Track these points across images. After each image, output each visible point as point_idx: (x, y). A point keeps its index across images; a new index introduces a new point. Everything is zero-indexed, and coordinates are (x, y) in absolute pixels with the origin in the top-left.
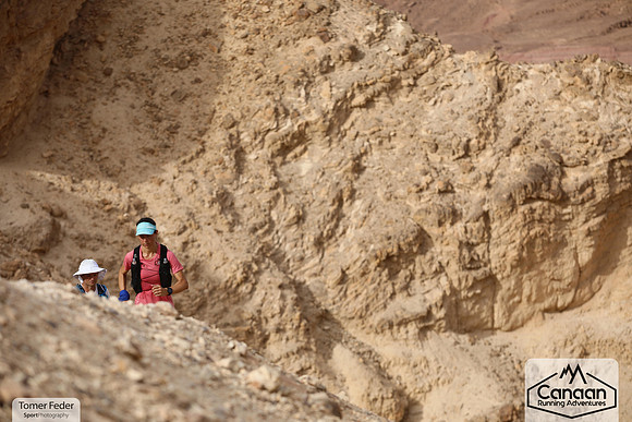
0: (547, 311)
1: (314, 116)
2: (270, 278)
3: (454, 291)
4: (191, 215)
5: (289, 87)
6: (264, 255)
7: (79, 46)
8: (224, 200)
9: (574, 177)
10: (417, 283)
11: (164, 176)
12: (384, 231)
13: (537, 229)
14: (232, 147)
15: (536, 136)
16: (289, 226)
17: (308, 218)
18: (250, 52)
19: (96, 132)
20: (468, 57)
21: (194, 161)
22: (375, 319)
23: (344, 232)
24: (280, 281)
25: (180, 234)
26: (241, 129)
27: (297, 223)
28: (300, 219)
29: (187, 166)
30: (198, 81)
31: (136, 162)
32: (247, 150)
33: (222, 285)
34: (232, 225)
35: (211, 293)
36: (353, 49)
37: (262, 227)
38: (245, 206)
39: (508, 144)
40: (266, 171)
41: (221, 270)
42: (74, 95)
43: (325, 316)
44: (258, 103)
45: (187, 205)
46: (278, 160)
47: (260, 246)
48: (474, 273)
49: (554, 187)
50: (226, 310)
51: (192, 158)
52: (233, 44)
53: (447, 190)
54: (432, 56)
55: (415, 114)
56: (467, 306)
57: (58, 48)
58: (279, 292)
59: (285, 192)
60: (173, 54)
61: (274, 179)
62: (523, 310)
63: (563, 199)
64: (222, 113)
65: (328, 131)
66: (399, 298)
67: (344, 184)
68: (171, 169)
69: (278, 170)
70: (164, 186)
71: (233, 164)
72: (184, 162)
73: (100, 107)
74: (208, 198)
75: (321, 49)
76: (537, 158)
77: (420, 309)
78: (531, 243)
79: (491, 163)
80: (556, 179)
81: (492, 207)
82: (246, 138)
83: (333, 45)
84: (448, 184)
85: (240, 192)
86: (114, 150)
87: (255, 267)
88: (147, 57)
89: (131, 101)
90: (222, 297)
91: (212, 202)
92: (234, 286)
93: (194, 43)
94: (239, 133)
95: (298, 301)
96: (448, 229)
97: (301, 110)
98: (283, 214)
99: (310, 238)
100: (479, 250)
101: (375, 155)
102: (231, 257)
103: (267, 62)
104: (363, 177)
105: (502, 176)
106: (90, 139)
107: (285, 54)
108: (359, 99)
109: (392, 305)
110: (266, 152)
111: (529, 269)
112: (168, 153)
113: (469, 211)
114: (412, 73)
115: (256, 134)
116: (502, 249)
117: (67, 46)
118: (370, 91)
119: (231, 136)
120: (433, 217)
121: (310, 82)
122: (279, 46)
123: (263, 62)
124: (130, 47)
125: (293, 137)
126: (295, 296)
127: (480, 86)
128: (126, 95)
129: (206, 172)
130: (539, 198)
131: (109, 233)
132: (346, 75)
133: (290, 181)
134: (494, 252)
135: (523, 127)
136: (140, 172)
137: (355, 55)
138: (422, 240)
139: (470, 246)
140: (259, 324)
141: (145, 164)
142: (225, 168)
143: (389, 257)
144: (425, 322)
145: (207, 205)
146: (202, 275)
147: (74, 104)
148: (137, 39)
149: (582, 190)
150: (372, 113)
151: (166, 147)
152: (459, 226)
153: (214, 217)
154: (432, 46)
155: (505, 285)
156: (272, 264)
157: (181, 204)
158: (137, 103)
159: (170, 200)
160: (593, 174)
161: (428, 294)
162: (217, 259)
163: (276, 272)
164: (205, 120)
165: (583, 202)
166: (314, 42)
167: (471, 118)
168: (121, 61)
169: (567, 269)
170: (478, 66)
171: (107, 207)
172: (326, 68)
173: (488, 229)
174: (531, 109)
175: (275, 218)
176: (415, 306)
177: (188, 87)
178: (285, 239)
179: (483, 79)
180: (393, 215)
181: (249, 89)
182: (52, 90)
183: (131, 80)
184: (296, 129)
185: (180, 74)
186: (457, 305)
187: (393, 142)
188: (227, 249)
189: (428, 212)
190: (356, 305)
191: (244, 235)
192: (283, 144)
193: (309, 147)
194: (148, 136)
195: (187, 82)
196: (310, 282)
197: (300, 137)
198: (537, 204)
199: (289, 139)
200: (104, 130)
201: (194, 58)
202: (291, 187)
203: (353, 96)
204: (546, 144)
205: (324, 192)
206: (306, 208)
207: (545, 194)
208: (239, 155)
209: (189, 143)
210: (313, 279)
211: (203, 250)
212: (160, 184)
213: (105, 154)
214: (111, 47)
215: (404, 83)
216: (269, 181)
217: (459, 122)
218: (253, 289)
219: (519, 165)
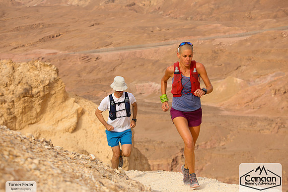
0: (29, 124)
3: (6, 121)
9: (35, 91)
13: (26, 104)
15: (24, 81)
20: (5, 61)
39: (17, 83)
48: (11, 116)
49: (30, 93)
53: (2, 95)
56: (9, 124)
62: (23, 124)
63: (32, 96)
76: (25, 87)
78: (25, 108)
79: (13, 88)
80: (30, 92)
81: (15, 99)
96: (4, 105)
100: (12, 110)
105: (16, 91)
111: (25, 114)
113: (9, 100)
116: (18, 109)
127: (8, 69)
130: (26, 96)
134: (16, 110)
135: (21, 78)
139: (10, 109)
149: (37, 94)
152: (6, 104)
155: (19, 118)
160: (39, 90)
165: (37, 97)
167: (7, 77)
169: (34, 113)
170: (7, 63)
173: (14, 105)
174: (22, 74)
179: (9, 67)
198: (26, 98)
204: (27, 83)
207: (28, 95)
217: (4, 78)
219: (21, 88)
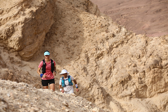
0: (158, 93)
1: (105, 50)
2: (95, 87)
3: (137, 89)
4: (77, 73)
5: (99, 43)
6: (94, 81)
7: (51, 35)
8: (85, 69)
9: (164, 62)
10: (129, 87)
11: (71, 64)
12: (121, 75)
13: (156, 74)
14: (86, 57)
15: (155, 53)
16: (99, 75)
17: (104, 73)
18: (90, 35)
19: (55, 54)
20: (140, 36)
21: (78, 61)
22: (119, 96)
23: (112, 76)
24: (98, 87)
25: (75, 77)
26: (88, 53)
27: (101, 74)
28: (102, 73)
29: (76, 62)
30: (78, 42)
31: (65, 61)
32: (90, 58)
33: (85, 88)
34: (86, 75)
35: (82, 90)
36: (113, 34)
37: (93, 75)
38: (89, 70)
39: (149, 55)
40: (94, 62)
41: (84, 85)
42: (50, 46)
43: (108, 95)
44: (92, 47)
45: (76, 70)
46: (97, 60)
47: (93, 79)
48: (142, 85)
49: (160, 65)
50: (85, 94)
51: (77, 60)
52: (86, 34)
53: (135, 66)
54: (131, 35)
55: (128, 49)
56: (140, 92)
57: (46, 35)
58: (98, 90)
59: (98, 67)
60: (73, 36)
61: (96, 64)
62: (153, 93)
63: (162, 67)
64: (84, 49)
65: (108, 53)
66: (125, 90)
67: (112, 65)
68: (72, 62)
69: (97, 62)
70: (71, 66)
71: (86, 61)
72: (76, 61)
73: (56, 49)
74: (81, 69)
75: (106, 34)
76: (155, 58)
77: (130, 93)
78: (155, 78)
79: (145, 60)
80: (160, 63)
81: (146, 70)
82: (89, 55)
83: (109, 34)
84: (135, 64)
85: (88, 67)
86: (59, 58)
87: (92, 84)
88: (67, 37)
89: (63, 47)
90: (84, 91)
91: (82, 70)
92: (87, 88)
93: (77, 34)
94: (88, 54)
95: (102, 92)
96: (136, 75)
97: (102, 49)
98: (98, 72)
99: (104, 77)
100: (143, 79)
101: (119, 58)
102: (87, 82)
103: (94, 38)
104: (116, 63)
105: (148, 62)
106: (54, 56)
107: (98, 36)
108: (115, 46)
109: (123, 92)
110: (94, 58)
111: (154, 83)
112: (72, 59)
113: (140, 71)
114: (127, 39)
115: (92, 54)
116: (148, 79)
117: (48, 35)
118: (117, 44)
119: (86, 55)
120: (132, 72)
121: (103, 42)
122: (96, 34)
123: (93, 38)
124: (63, 35)
125: (100, 55)
126: (101, 90)
127: (142, 42)
128: (62, 46)
129: (80, 63)
130: (156, 67)
131: (59, 77)
132: (112, 40)
133: (100, 64)
134: (146, 80)
135: (152, 51)
136: (66, 63)
137: (114, 36)
138: (130, 77)
139: (141, 79)
140: (93, 97)
141: (66, 61)
142: (85, 62)
143: (122, 81)
144: (131, 96)
145: (81, 70)
146: (80, 86)
147: (50, 48)
148: (64, 33)
149: (166, 65)
150: (118, 49)
151: (71, 57)
152: (138, 74)
153: (82, 73)
154: (131, 33)
155: (149, 87)
156: (96, 83)
157: (75, 70)
158: (65, 48)
159: (72, 69)
161: (131, 89)
162: (83, 83)
163: (97, 85)
164: (80, 51)
165: (166, 68)
166: (104, 33)
167: (140, 49)
168: (61, 38)
169: (163, 83)
170: (142, 38)
171: (58, 71)
172: (107, 39)
173: (145, 74)
174: (154, 47)
175: (96, 73)
176: (128, 92)
177: (76, 44)
178: (99, 78)
179: (143, 41)
180: (123, 72)
181: (90, 44)
182: (45, 45)
183: (63, 42)
184: (101, 53)
185: (74, 41)
186: (138, 92)
187: (123, 55)
188: (86, 80)
189: (131, 71)
190: (115, 92)
191: (89, 77)
192: (98, 56)
193: (104, 57)
194: (67, 55)
195: (76, 42)
196: (104, 87)
197: (102, 55)
198: (156, 69)
199: (99, 55)
200: (57, 54)
201: (77, 37)
202: (100, 66)
203: (113, 45)
204: (157, 55)
205: (107, 67)
206: (103, 71)
207: (157, 66)
208: (88, 59)
209: (76, 56)
210: (105, 87)
211: (80, 80)
212: (70, 65)
213: (57, 59)
214: (58, 35)
215: (125, 42)
216: (95, 65)
217: (138, 50)
218: (92, 89)
219: (151, 60)
